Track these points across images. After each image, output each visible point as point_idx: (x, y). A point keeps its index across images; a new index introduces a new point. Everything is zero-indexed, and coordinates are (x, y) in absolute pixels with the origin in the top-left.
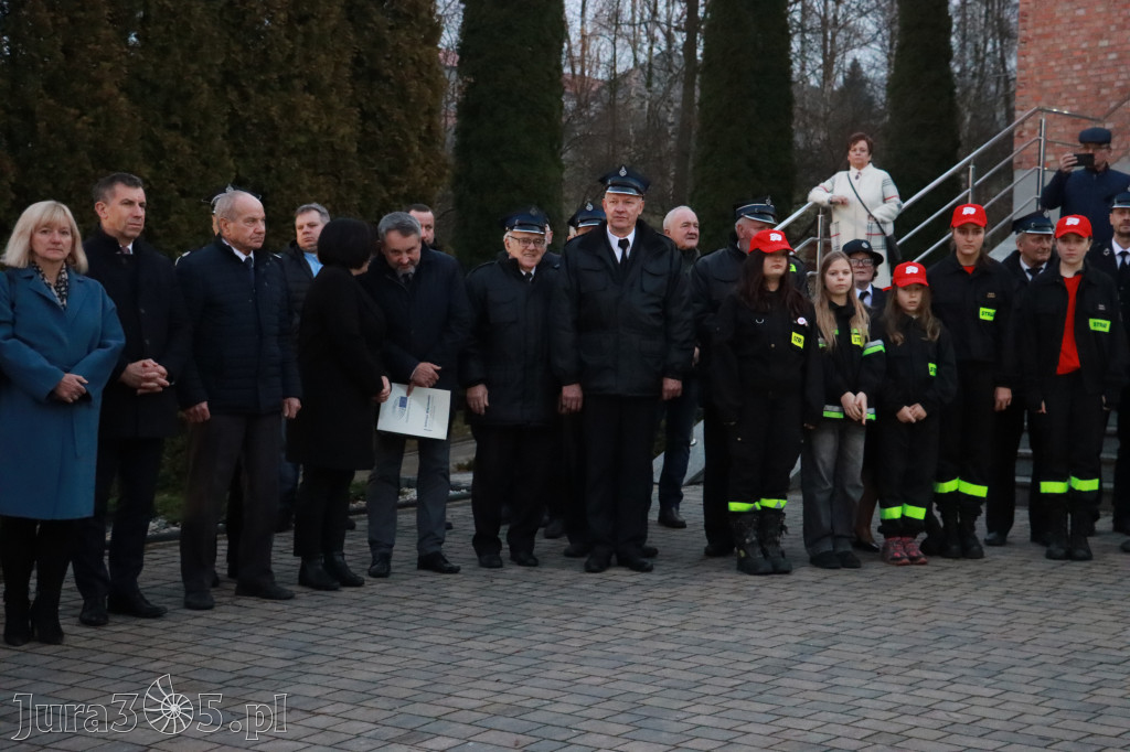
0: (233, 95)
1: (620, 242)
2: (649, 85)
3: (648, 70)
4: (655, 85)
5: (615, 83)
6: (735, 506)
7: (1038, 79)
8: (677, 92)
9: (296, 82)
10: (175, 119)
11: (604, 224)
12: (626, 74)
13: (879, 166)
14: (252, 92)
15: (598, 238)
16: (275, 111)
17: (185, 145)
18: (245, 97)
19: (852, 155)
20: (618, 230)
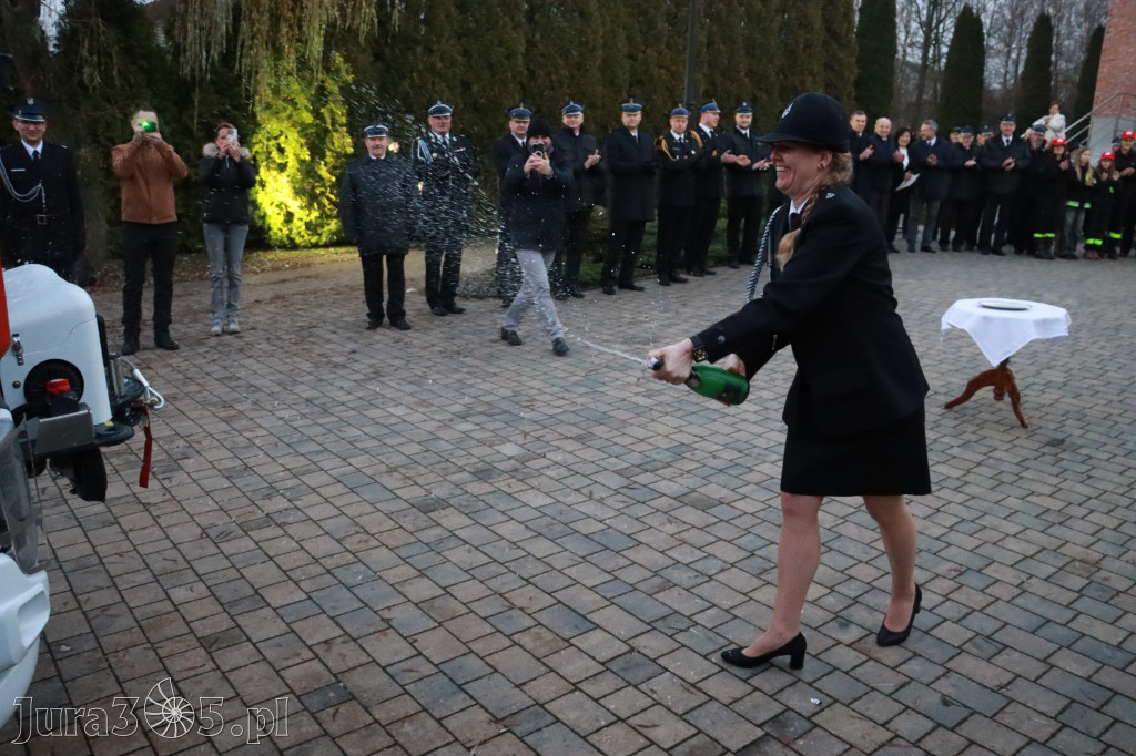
0: (781, 76)
1: (1006, 139)
6: (1037, 235)
9: (806, 72)
10: (762, 86)
11: (1001, 133)
13: (1061, 113)
14: (789, 75)
15: (998, 139)
16: (797, 83)
17: (765, 96)
18: (786, 77)
19: (1051, 110)
20: (1006, 136)
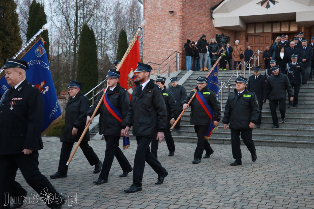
2: (66, 56)
3: (66, 53)
4: (67, 57)
5: (59, 56)
7: (147, 57)
8: (72, 58)
12: (61, 54)
